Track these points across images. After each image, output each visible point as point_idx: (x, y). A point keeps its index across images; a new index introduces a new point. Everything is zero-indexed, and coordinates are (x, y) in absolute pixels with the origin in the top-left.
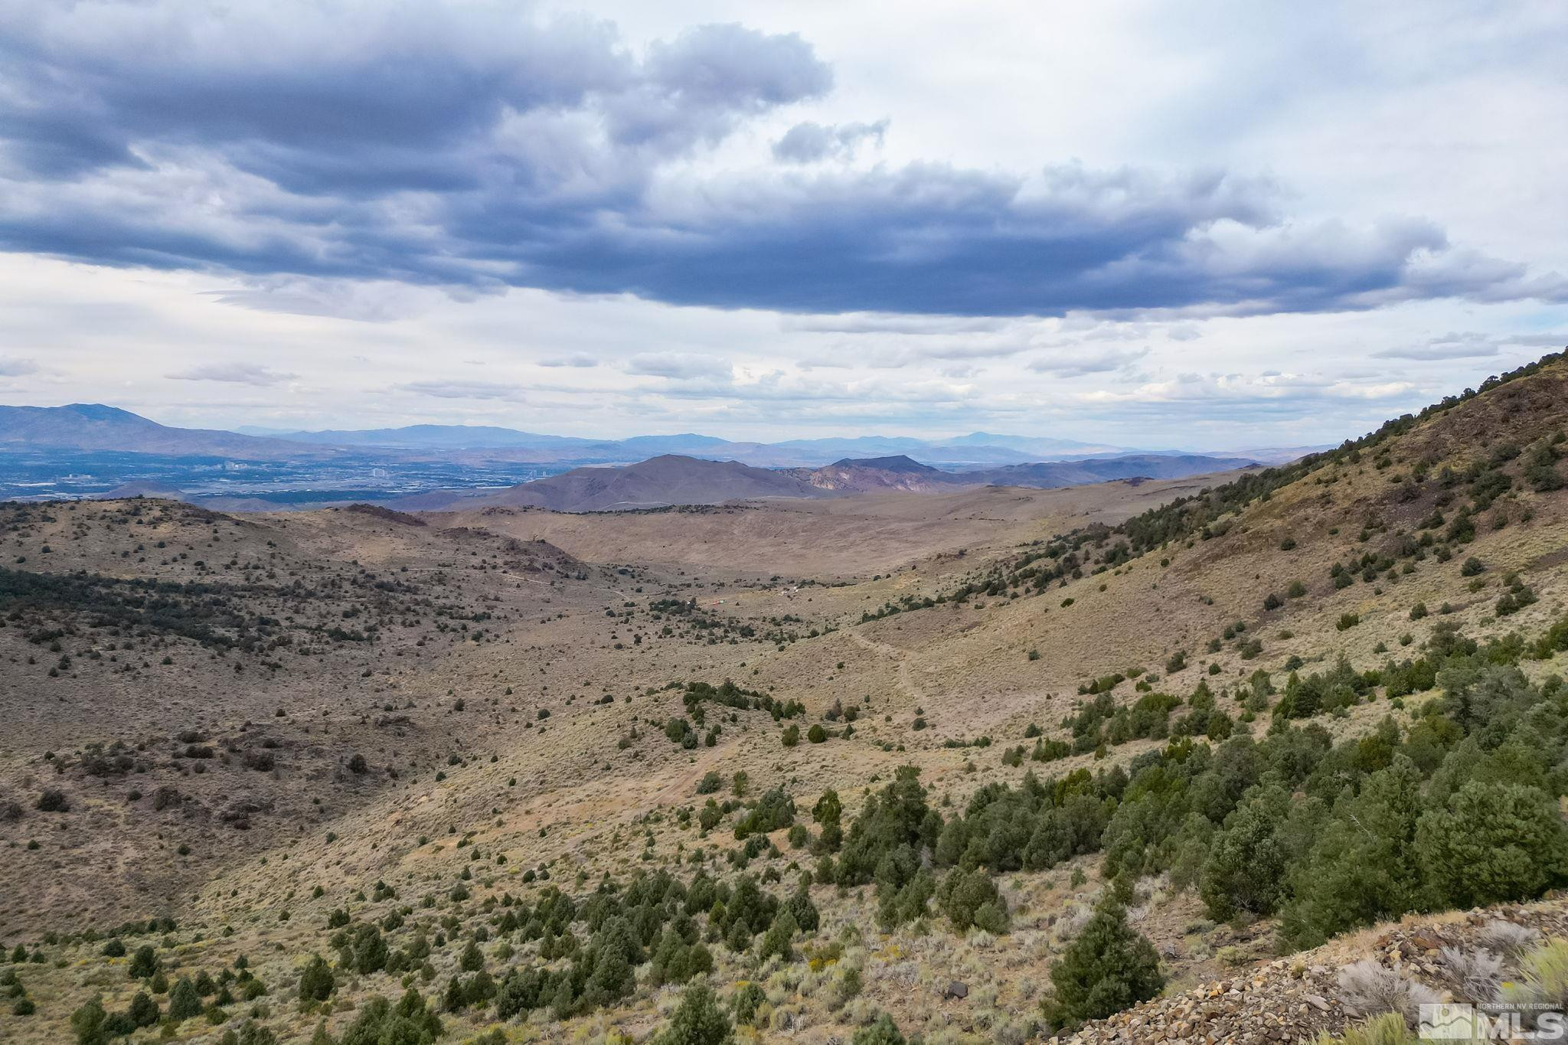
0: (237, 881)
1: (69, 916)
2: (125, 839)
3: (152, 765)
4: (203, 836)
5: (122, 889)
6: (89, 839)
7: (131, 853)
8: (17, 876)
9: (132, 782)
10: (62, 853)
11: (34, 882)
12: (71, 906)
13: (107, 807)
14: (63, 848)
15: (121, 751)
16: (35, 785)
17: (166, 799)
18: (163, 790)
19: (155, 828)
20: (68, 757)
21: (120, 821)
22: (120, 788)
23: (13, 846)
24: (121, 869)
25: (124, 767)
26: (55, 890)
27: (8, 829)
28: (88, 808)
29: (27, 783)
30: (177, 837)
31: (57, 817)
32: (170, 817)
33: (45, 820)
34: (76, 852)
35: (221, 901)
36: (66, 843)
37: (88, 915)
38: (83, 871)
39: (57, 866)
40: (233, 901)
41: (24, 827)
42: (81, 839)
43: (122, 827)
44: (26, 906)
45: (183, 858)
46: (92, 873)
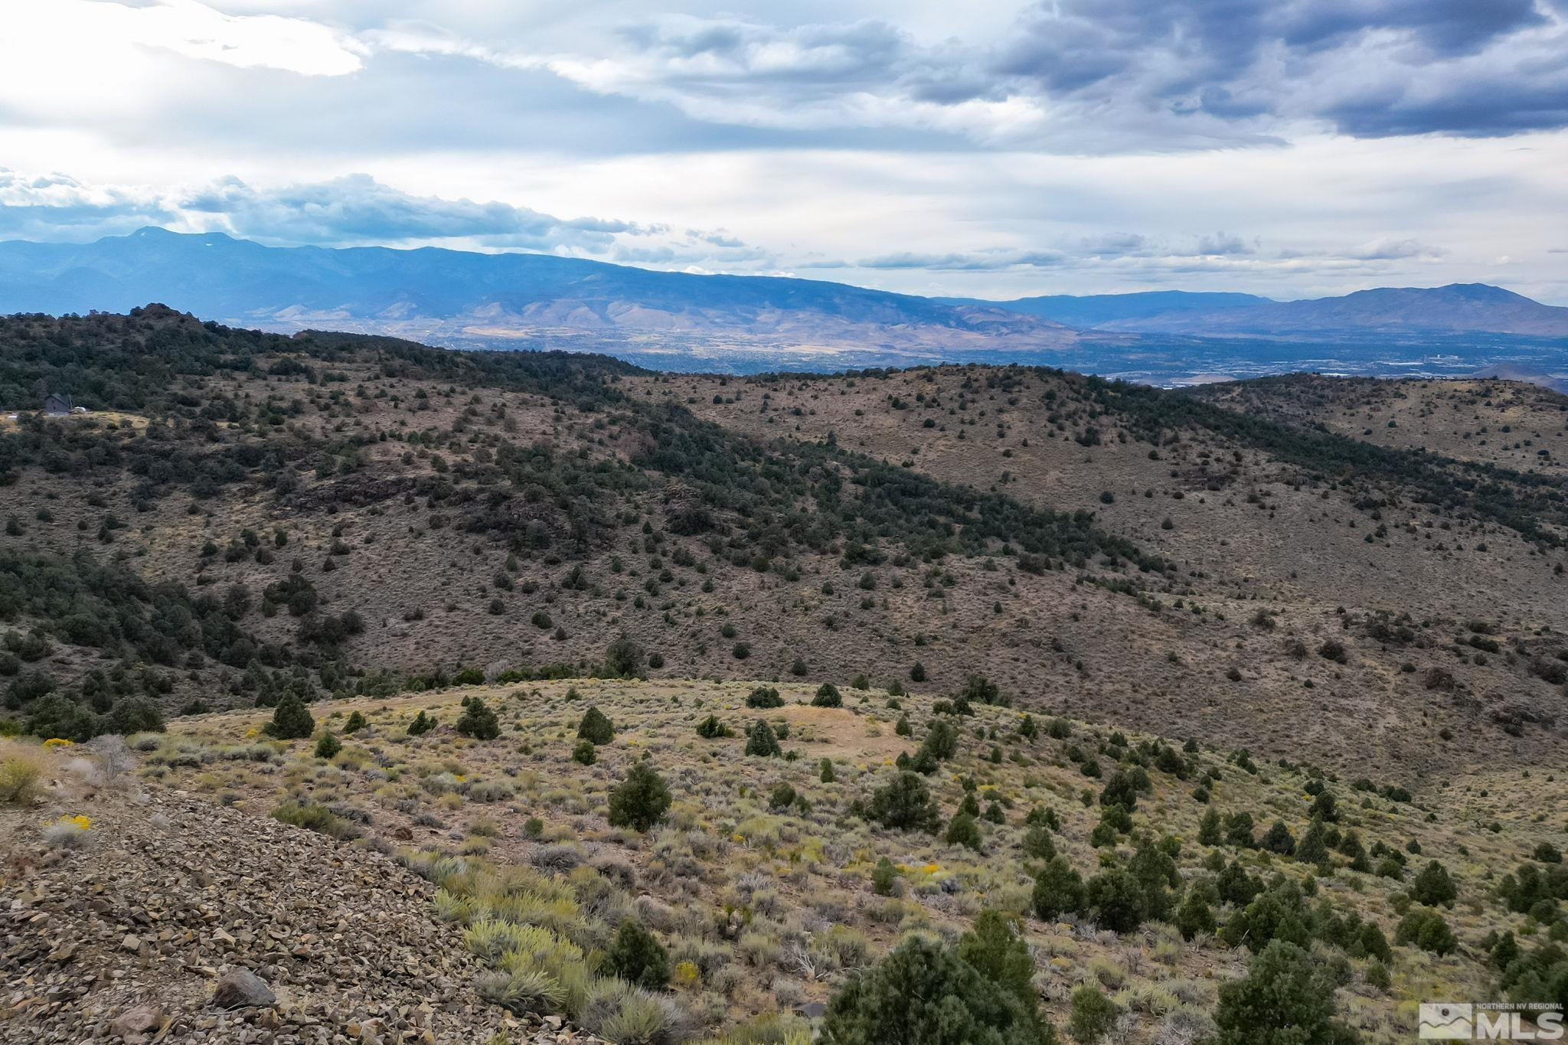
0: (1492, 784)
1: (1325, 755)
2: (1390, 704)
3: (1432, 644)
4: (1469, 728)
5: (1377, 749)
6: (1356, 694)
7: (1393, 720)
8: (1291, 705)
9: (1409, 655)
10: (1332, 699)
11: (1303, 715)
12: (1329, 747)
13: (1380, 671)
14: (1333, 694)
15: (1406, 623)
16: (1322, 633)
17: (1438, 680)
18: (1436, 670)
19: (1422, 704)
20: (1357, 616)
21: (1390, 687)
22: (1396, 657)
23: (1293, 679)
24: (1380, 731)
25: (1404, 638)
26: (1318, 728)
27: (1292, 663)
28: (1363, 666)
29: (1316, 630)
30: (1442, 720)
31: (1334, 666)
32: (1439, 698)
33: (1323, 666)
34: (1343, 702)
35: (1469, 796)
36: (1336, 691)
37: (1341, 760)
38: (1345, 720)
39: (1325, 708)
40: (1480, 801)
41: (1305, 666)
42: (1350, 691)
43: (1391, 693)
44: (1293, 733)
45: (1443, 742)
46: (1354, 725)
